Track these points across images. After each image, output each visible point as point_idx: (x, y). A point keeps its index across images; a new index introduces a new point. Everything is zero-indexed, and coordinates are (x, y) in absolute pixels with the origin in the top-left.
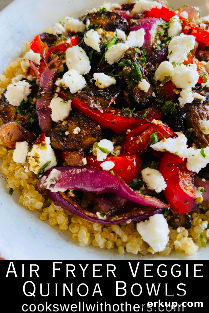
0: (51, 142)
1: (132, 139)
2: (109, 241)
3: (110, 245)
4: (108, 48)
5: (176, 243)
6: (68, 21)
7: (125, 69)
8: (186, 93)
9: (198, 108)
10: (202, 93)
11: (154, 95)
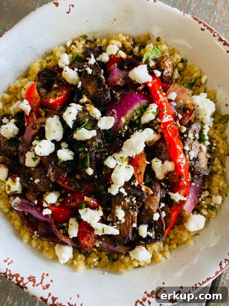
0: (21, 180)
1: (69, 201)
2: (39, 245)
3: (39, 248)
4: (77, 131)
5: (75, 262)
7: (81, 154)
8: (114, 187)
9: (119, 198)
10: (129, 188)
11: (96, 177)
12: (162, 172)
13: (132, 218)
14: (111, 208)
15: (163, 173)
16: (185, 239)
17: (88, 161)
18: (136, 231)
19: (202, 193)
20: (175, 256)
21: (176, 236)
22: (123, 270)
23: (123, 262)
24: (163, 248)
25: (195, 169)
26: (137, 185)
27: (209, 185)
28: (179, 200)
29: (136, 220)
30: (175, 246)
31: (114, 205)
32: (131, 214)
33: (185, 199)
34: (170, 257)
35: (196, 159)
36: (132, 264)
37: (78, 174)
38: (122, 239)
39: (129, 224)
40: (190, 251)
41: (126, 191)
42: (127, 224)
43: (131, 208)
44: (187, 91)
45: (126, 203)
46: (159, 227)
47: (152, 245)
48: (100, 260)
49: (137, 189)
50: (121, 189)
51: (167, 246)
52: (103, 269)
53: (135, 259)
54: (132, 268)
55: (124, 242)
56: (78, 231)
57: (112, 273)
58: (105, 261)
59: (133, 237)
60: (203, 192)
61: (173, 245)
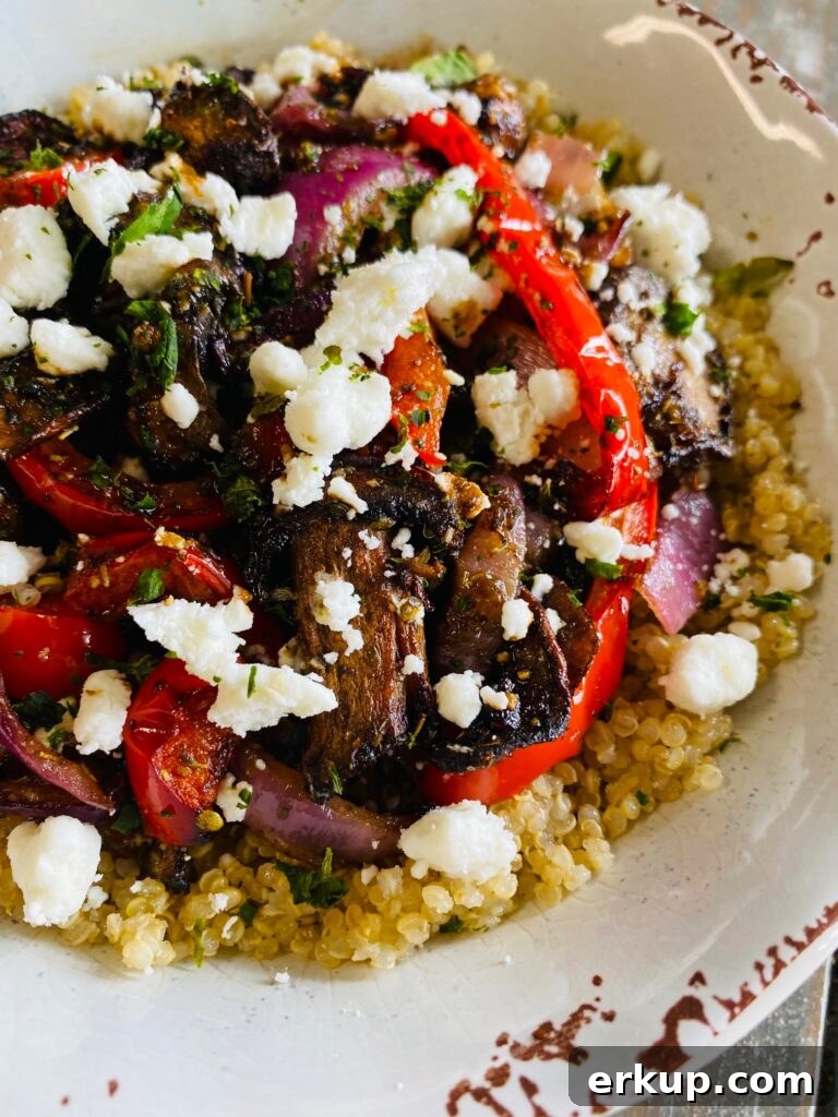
1: (80, 566)
4: (128, 245)
5: (113, 920)
6: (101, 93)
7: (138, 330)
8: (300, 469)
9: (330, 532)
10: (373, 483)
11: (215, 442)
12: (522, 425)
13: (399, 631)
14: (294, 589)
15: (531, 430)
16: (674, 760)
17: (168, 344)
18: (420, 699)
19: (719, 561)
20: (637, 853)
21: (631, 756)
22: (373, 950)
23: (373, 898)
24: (571, 821)
25: (667, 417)
26: (412, 461)
27: (744, 527)
28: (617, 557)
29: (419, 641)
30: (630, 807)
31: (305, 567)
32: (391, 607)
33: (646, 552)
34: (616, 860)
35: (668, 385)
36: (418, 906)
37: (132, 456)
38: (353, 739)
39: (386, 660)
40: (709, 815)
41: (361, 494)
42: (377, 661)
43: (388, 574)
44: (587, 153)
45: (367, 557)
46: (535, 671)
47: (517, 797)
48: (249, 911)
49: (411, 485)
50: (334, 482)
51: (591, 813)
52: (267, 963)
53: (431, 871)
54: (421, 928)
55: (365, 754)
56: (123, 722)
57: (314, 976)
58: (279, 917)
59: (411, 728)
60: (720, 556)
61: (618, 805)
